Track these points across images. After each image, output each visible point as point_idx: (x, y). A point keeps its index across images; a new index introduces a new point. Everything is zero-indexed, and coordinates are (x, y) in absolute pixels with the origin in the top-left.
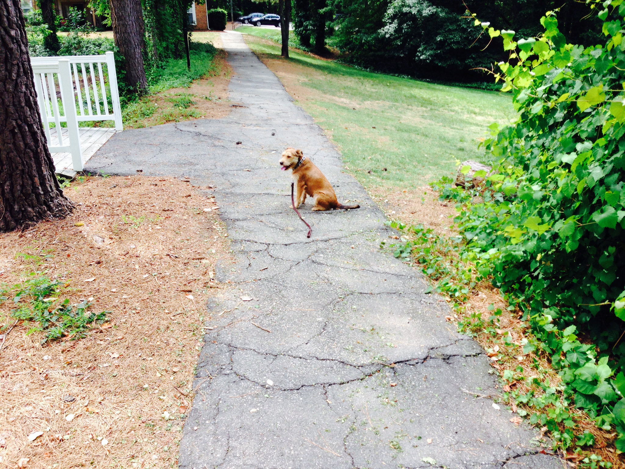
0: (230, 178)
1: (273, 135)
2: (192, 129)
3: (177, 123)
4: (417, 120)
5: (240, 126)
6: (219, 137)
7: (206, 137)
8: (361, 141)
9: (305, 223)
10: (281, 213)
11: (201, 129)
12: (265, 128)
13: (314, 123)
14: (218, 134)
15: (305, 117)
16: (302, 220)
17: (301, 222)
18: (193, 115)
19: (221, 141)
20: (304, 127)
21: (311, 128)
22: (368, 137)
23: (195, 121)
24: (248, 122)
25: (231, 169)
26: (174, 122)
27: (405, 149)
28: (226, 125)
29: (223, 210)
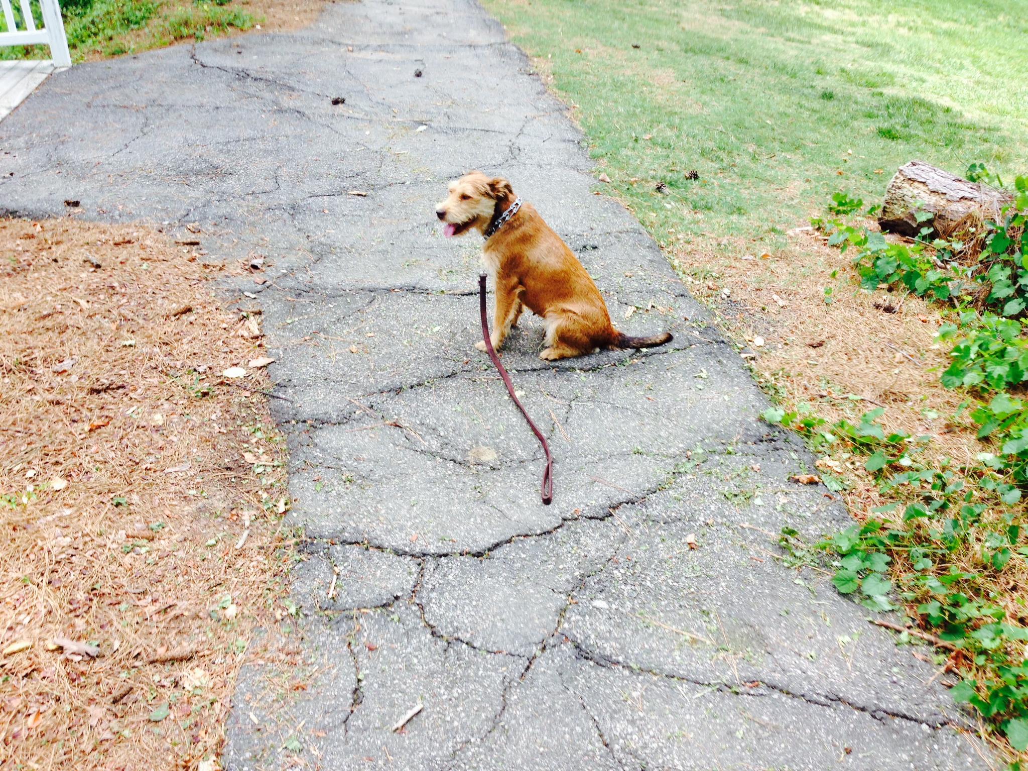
0: (311, 222)
1: (419, 75)
2: (230, 61)
3: (198, 44)
4: (714, 21)
5: (343, 49)
6: (292, 83)
7: (261, 85)
8: (618, 86)
9: (529, 421)
10: (452, 375)
11: (251, 62)
12: (398, 57)
13: (506, 39)
14: (290, 75)
15: (487, 26)
16: (518, 406)
17: (515, 419)
18: (237, 22)
19: (295, 94)
20: (487, 52)
21: (503, 54)
22: (629, 72)
23: (240, 39)
24: (360, 40)
25: (317, 191)
26: (193, 41)
27: (718, 105)
28: (309, 48)
29: (280, 374)
